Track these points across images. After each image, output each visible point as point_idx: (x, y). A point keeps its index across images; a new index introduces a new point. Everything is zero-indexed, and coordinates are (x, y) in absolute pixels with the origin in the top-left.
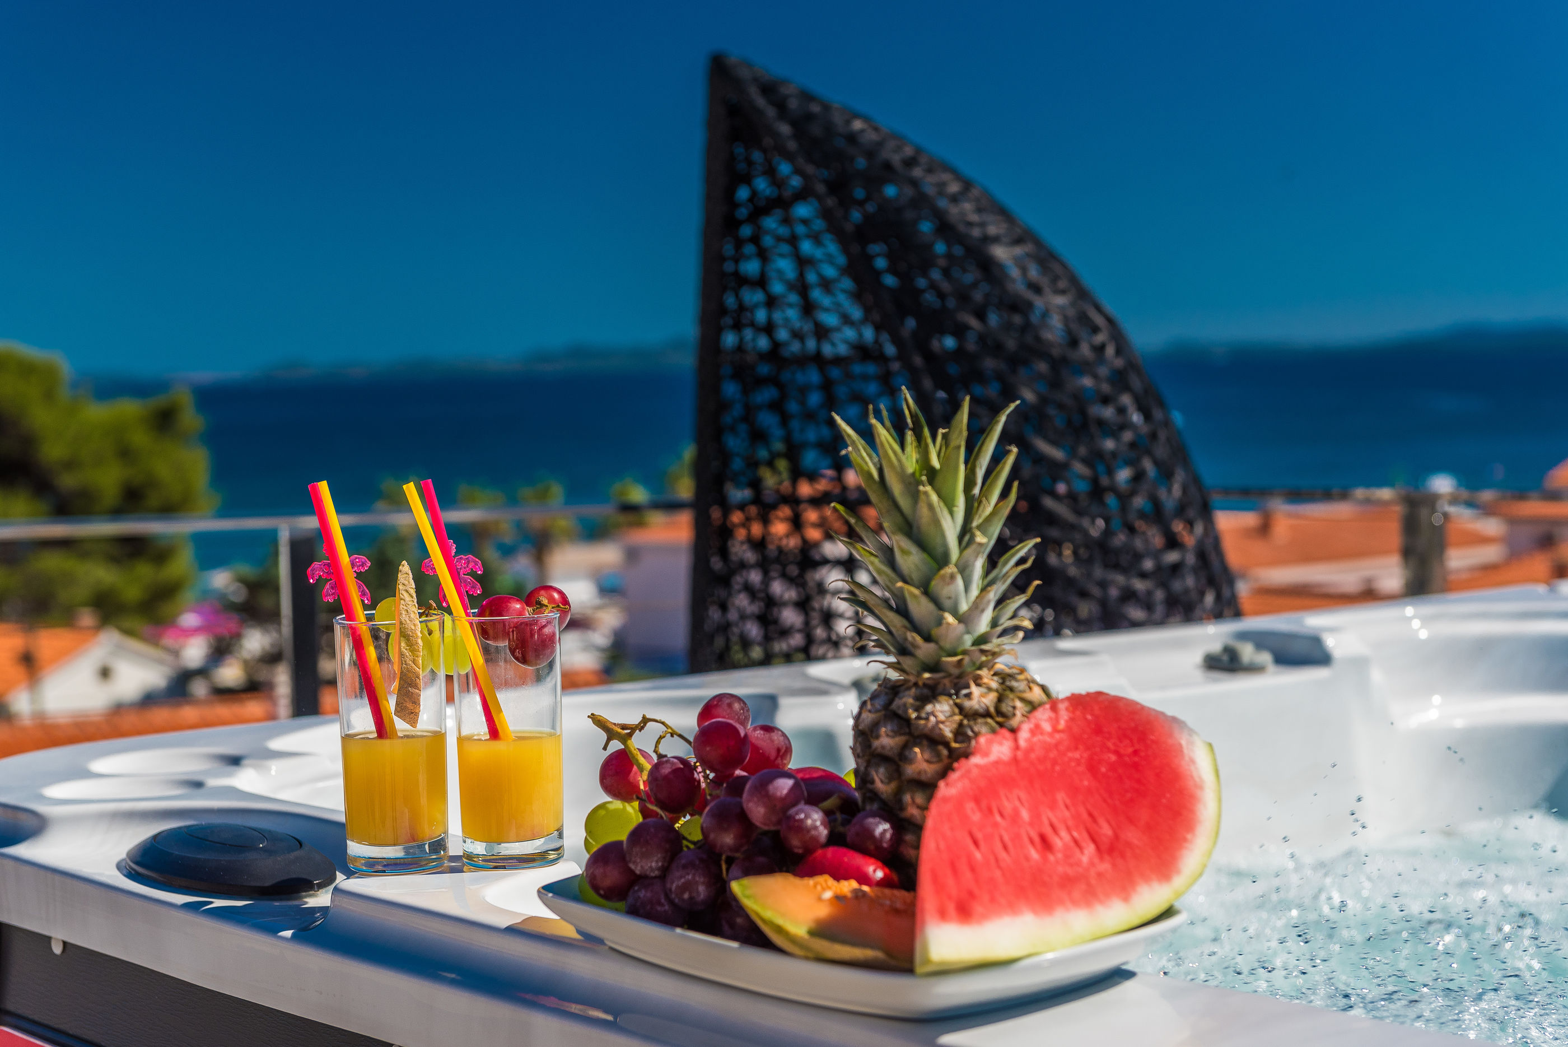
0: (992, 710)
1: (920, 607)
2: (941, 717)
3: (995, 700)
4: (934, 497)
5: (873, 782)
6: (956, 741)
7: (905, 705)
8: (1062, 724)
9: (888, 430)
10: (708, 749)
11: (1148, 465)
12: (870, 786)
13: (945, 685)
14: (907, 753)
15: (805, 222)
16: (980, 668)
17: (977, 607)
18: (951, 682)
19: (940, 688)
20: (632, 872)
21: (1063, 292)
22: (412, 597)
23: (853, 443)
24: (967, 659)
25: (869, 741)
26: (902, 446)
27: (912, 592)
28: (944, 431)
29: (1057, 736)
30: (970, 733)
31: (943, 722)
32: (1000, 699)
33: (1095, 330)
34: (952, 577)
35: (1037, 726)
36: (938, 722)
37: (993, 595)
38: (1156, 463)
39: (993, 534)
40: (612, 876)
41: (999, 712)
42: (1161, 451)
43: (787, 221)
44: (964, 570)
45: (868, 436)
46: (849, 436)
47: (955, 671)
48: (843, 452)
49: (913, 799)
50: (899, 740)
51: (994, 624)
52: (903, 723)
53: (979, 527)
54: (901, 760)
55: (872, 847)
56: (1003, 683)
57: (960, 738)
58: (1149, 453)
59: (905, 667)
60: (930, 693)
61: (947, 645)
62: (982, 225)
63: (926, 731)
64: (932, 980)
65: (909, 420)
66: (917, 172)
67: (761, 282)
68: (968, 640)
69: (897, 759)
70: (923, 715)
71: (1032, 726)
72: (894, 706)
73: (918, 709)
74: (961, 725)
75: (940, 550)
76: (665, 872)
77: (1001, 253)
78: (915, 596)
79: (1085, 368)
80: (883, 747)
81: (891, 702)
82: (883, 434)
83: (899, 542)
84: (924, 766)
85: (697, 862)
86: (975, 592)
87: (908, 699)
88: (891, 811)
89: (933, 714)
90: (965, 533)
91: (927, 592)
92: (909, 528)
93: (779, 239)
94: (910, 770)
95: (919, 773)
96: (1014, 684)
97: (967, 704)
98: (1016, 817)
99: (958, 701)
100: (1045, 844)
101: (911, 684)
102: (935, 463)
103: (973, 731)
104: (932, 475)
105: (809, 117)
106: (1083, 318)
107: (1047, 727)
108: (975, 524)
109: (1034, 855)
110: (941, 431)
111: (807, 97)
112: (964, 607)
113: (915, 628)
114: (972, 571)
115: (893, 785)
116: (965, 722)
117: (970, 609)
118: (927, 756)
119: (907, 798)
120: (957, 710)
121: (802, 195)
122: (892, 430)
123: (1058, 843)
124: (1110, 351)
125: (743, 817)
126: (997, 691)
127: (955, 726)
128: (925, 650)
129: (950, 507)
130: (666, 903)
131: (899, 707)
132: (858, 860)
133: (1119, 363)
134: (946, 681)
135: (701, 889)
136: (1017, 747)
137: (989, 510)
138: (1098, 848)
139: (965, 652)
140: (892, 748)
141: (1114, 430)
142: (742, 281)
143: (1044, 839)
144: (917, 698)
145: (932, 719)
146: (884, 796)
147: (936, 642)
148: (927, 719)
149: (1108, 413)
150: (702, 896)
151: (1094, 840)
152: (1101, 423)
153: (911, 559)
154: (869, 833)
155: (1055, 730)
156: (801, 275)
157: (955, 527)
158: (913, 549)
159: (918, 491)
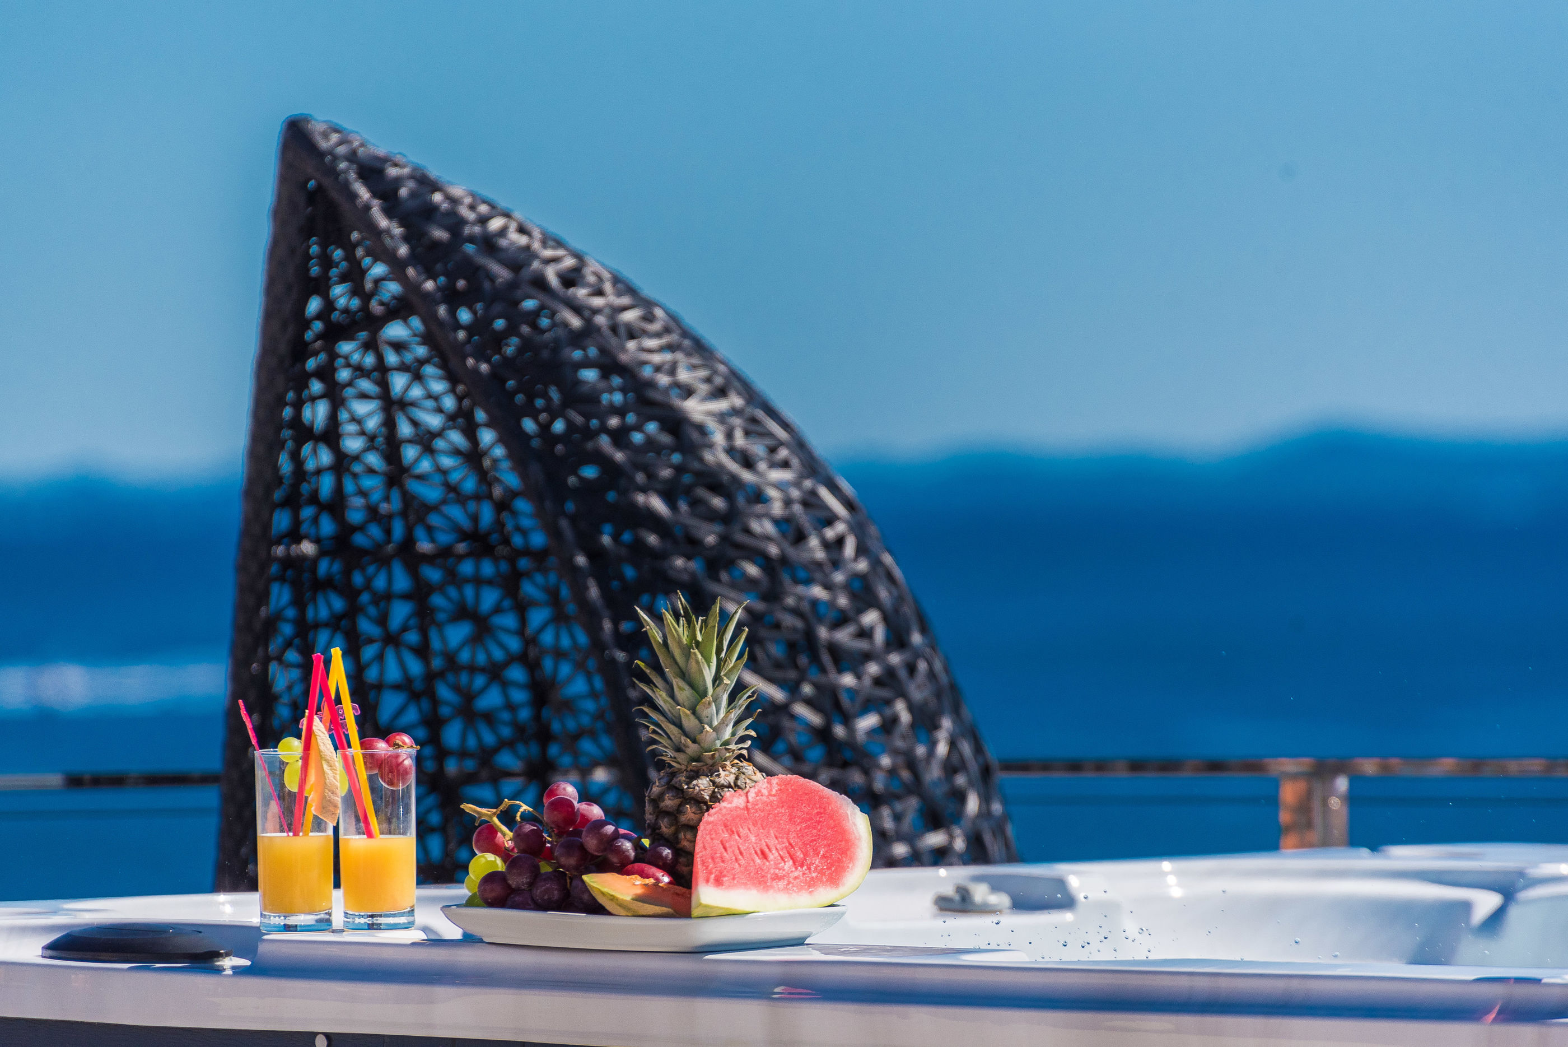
0: (732, 784)
1: (689, 722)
2: (702, 787)
3: (734, 779)
4: (699, 656)
5: (660, 828)
6: (710, 802)
7: (680, 781)
8: (774, 792)
9: (671, 617)
10: (555, 813)
11: (900, 708)
12: (657, 831)
13: (703, 770)
14: (681, 809)
15: (398, 346)
16: (725, 760)
17: (724, 723)
18: (707, 768)
19: (701, 772)
20: (509, 886)
21: (785, 465)
22: (324, 734)
23: (648, 625)
24: (717, 755)
25: (658, 804)
26: (678, 624)
27: (685, 712)
28: (702, 618)
29: (771, 798)
30: (719, 797)
31: (703, 790)
32: (737, 778)
33: (830, 520)
34: (709, 704)
35: (760, 791)
36: (700, 790)
37: (734, 715)
38: (911, 708)
39: (733, 680)
40: (497, 890)
41: (736, 785)
42: (919, 691)
43: (371, 345)
44: (716, 700)
45: (659, 619)
46: (645, 620)
47: (710, 762)
48: (644, 630)
49: (685, 835)
50: (677, 801)
51: (733, 734)
52: (679, 791)
53: (725, 675)
54: (677, 813)
55: (661, 864)
56: (739, 770)
57: (713, 800)
58: (903, 695)
59: (679, 760)
60: (696, 775)
61: (706, 746)
62: (672, 371)
63: (693, 795)
64: (700, 921)
65: (682, 612)
66: (581, 293)
67: (331, 436)
68: (718, 743)
69: (675, 812)
70: (691, 786)
71: (756, 790)
72: (673, 782)
73: (688, 784)
74: (714, 792)
75: (702, 688)
76: (531, 884)
77: (696, 408)
78: (687, 715)
79: (813, 573)
80: (667, 806)
81: (671, 780)
82: (669, 618)
83: (677, 682)
84: (692, 816)
85: (553, 877)
86: (722, 715)
87: (682, 778)
88: (672, 843)
89: (697, 785)
90: (717, 679)
91: (694, 713)
92: (683, 675)
93: (360, 371)
94: (683, 819)
95: (689, 820)
96: (744, 770)
97: (717, 780)
98: (746, 839)
99: (711, 779)
100: (764, 855)
101: (683, 770)
102: (699, 638)
103: (721, 795)
104: (698, 644)
105: (430, 212)
106: (811, 501)
107: (765, 792)
108: (722, 674)
109: (758, 861)
110: (700, 618)
111: (427, 184)
112: (715, 723)
113: (685, 734)
114: (721, 701)
115: (673, 828)
116: (716, 790)
117: (720, 724)
118: (693, 810)
119: (682, 835)
120: (711, 784)
121: (399, 310)
122: (673, 617)
123: (771, 857)
124: (849, 549)
125: (582, 848)
126: (735, 774)
127: (710, 792)
128: (692, 748)
129: (709, 662)
130: (532, 904)
131: (676, 783)
132: (653, 870)
133: (862, 566)
134: (705, 768)
135: (556, 892)
136: (748, 802)
137: (731, 665)
138: (794, 863)
139: (716, 750)
140: (672, 807)
141: (854, 662)
142: (304, 433)
143: (763, 853)
144: (687, 777)
145: (697, 788)
146: (666, 836)
147: (699, 744)
148: (694, 788)
149: (844, 636)
150: (555, 898)
151: (792, 858)
152: (835, 650)
153: (684, 693)
154: (660, 855)
155: (770, 795)
156: (390, 424)
157: (711, 675)
158: (686, 687)
159: (690, 651)
